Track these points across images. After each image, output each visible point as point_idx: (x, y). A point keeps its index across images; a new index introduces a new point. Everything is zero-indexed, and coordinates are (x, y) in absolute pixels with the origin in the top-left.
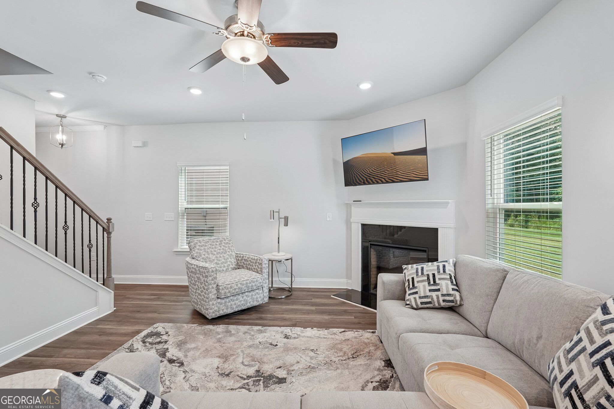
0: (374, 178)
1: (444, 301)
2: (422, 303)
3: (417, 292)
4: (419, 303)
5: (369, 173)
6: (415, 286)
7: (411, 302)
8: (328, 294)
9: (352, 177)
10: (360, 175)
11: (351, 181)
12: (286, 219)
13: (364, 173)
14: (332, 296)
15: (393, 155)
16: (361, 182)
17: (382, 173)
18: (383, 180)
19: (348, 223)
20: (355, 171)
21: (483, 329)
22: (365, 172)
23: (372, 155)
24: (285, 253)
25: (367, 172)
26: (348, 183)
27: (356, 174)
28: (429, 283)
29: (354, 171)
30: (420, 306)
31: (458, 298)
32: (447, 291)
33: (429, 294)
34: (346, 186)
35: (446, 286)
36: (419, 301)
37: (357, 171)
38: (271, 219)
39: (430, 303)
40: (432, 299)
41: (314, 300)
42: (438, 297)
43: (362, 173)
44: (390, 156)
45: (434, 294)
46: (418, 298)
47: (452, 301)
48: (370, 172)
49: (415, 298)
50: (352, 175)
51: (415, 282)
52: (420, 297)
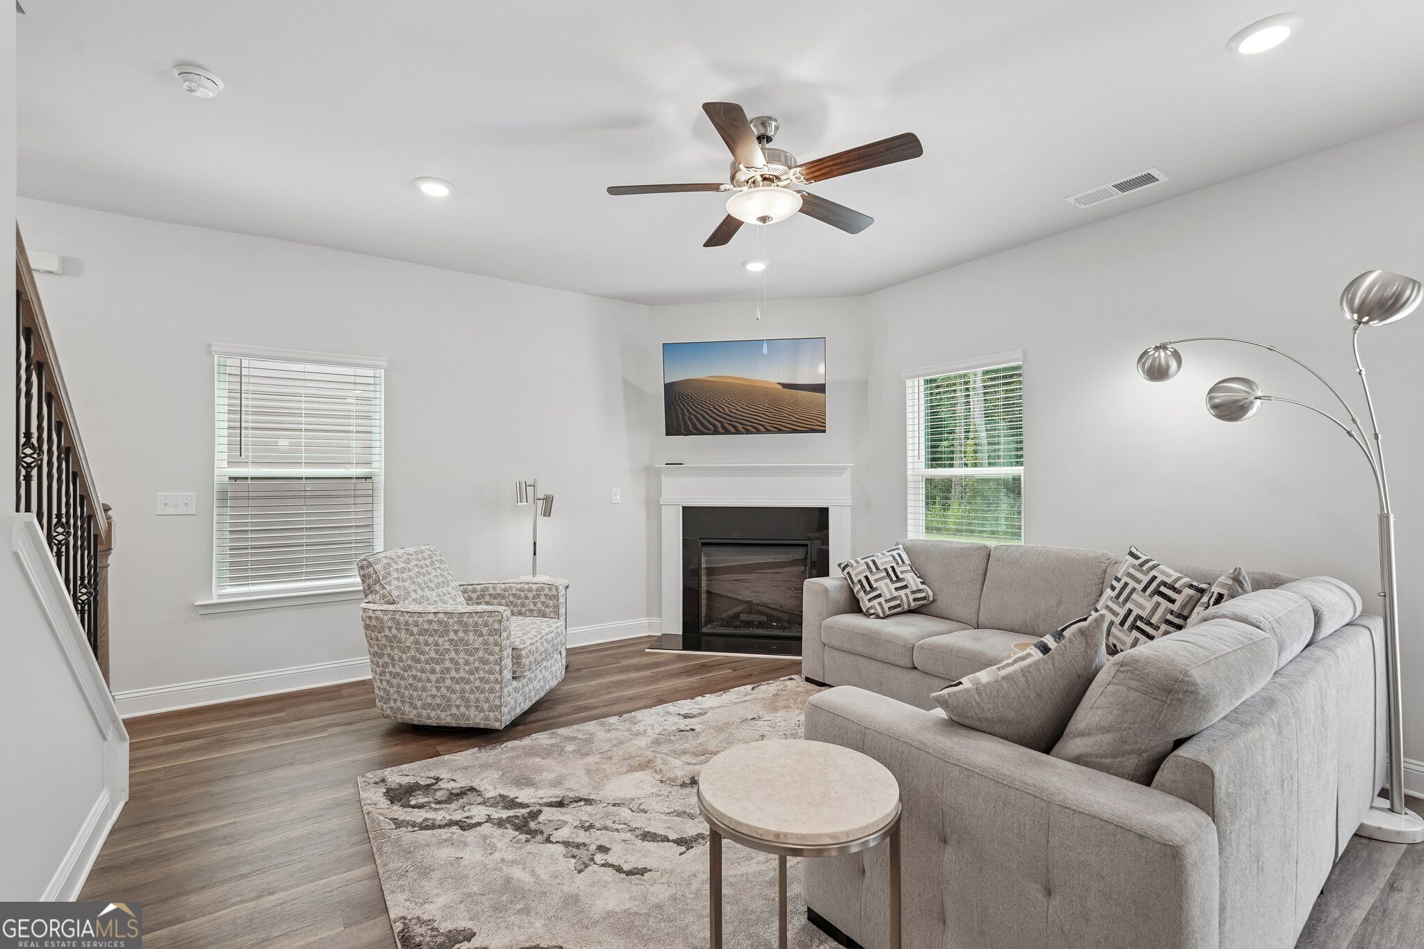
0: (740, 423)
1: (915, 600)
2: (890, 608)
3: (880, 594)
4: (886, 609)
5: (728, 412)
6: (874, 587)
7: (876, 609)
8: (638, 648)
9: (683, 419)
10: (706, 416)
11: (680, 426)
12: (548, 500)
13: (717, 412)
14: (647, 650)
15: (780, 387)
16: (708, 429)
17: (759, 416)
18: (761, 428)
19: (654, 508)
20: (691, 408)
21: (974, 621)
22: (720, 412)
23: (728, 381)
24: (548, 577)
25: (724, 410)
26: (672, 430)
27: (694, 412)
28: (891, 580)
29: (689, 406)
30: (888, 612)
31: (930, 593)
32: (917, 586)
33: (896, 594)
34: (667, 434)
35: (912, 580)
36: (886, 606)
37: (697, 407)
38: (521, 502)
39: (899, 606)
40: (901, 600)
41: (624, 663)
42: (906, 595)
43: (710, 413)
44: (776, 389)
45: (902, 593)
46: (883, 603)
47: (924, 598)
48: (730, 411)
49: (880, 604)
50: (684, 415)
51: (873, 582)
52: (887, 601)
